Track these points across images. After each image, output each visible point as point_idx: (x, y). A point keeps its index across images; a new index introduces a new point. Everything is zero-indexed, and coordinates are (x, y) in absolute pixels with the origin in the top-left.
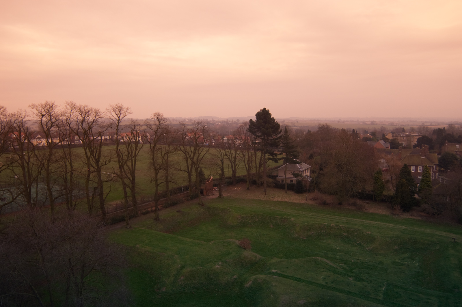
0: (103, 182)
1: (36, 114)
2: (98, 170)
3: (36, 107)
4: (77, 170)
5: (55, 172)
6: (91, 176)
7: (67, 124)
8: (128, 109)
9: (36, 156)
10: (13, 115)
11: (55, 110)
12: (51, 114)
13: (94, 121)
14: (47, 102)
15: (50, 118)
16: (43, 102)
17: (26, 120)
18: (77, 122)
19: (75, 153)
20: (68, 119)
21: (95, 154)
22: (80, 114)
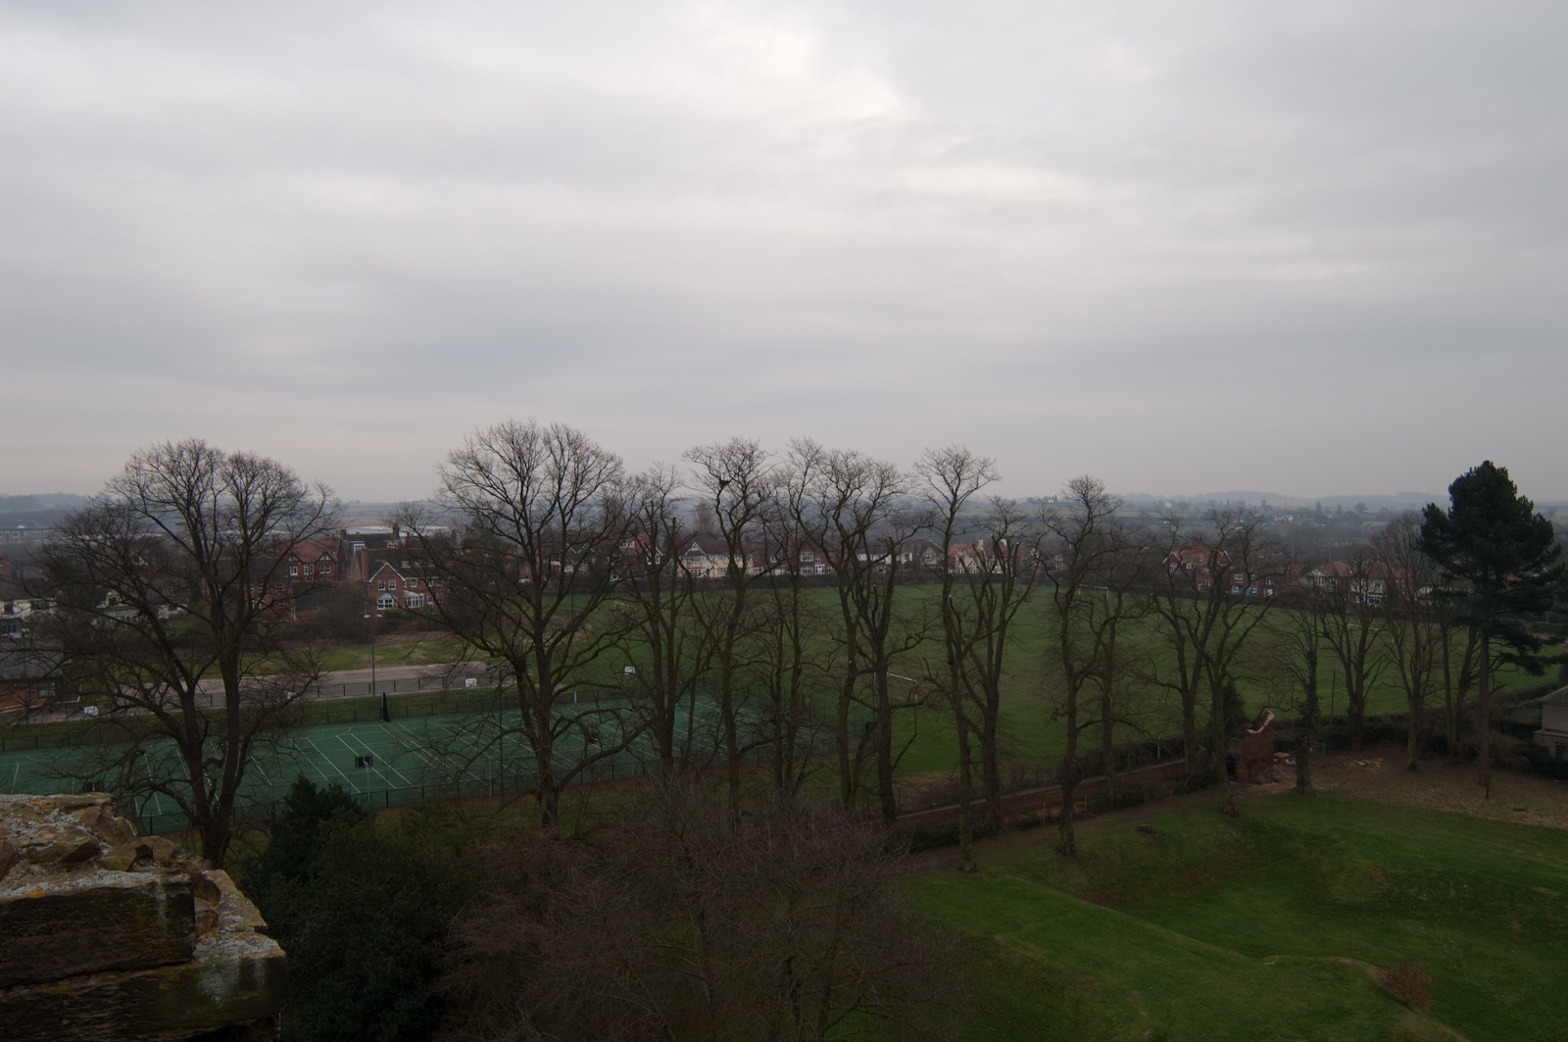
0: (895, 707)
1: (703, 479)
2: (880, 666)
3: (704, 457)
4: (816, 661)
5: (748, 664)
6: (858, 686)
7: (793, 511)
8: (984, 464)
9: (697, 610)
10: (641, 482)
11: (759, 468)
12: (748, 480)
13: (874, 502)
14: (735, 441)
15: (744, 492)
16: (725, 442)
17: (673, 497)
18: (823, 505)
19: (813, 607)
20: (797, 495)
21: (873, 613)
22: (834, 479)
